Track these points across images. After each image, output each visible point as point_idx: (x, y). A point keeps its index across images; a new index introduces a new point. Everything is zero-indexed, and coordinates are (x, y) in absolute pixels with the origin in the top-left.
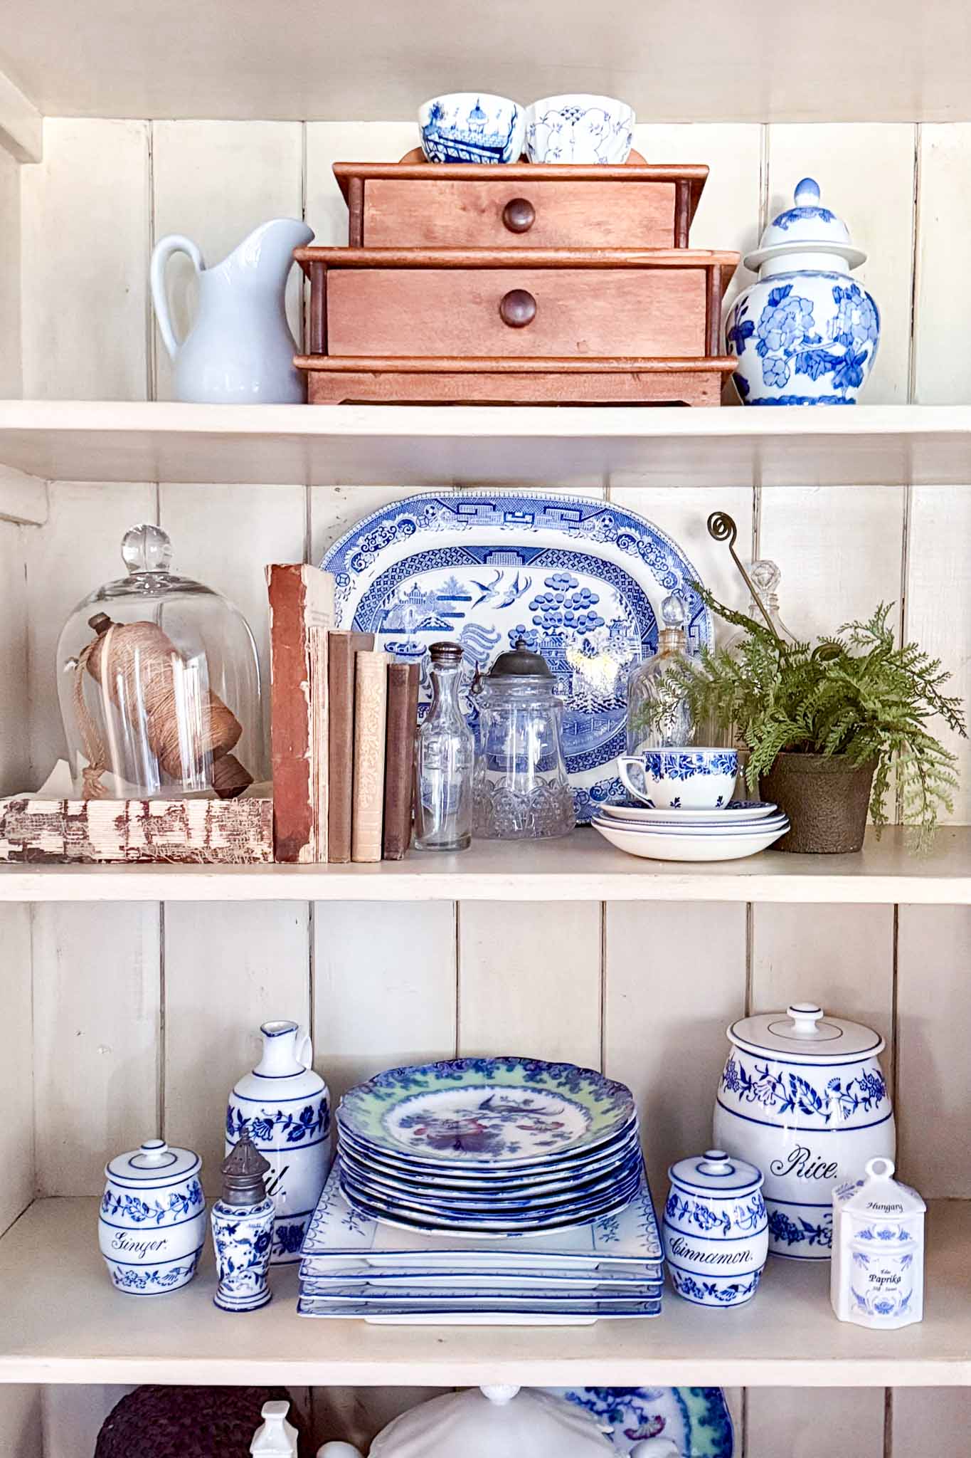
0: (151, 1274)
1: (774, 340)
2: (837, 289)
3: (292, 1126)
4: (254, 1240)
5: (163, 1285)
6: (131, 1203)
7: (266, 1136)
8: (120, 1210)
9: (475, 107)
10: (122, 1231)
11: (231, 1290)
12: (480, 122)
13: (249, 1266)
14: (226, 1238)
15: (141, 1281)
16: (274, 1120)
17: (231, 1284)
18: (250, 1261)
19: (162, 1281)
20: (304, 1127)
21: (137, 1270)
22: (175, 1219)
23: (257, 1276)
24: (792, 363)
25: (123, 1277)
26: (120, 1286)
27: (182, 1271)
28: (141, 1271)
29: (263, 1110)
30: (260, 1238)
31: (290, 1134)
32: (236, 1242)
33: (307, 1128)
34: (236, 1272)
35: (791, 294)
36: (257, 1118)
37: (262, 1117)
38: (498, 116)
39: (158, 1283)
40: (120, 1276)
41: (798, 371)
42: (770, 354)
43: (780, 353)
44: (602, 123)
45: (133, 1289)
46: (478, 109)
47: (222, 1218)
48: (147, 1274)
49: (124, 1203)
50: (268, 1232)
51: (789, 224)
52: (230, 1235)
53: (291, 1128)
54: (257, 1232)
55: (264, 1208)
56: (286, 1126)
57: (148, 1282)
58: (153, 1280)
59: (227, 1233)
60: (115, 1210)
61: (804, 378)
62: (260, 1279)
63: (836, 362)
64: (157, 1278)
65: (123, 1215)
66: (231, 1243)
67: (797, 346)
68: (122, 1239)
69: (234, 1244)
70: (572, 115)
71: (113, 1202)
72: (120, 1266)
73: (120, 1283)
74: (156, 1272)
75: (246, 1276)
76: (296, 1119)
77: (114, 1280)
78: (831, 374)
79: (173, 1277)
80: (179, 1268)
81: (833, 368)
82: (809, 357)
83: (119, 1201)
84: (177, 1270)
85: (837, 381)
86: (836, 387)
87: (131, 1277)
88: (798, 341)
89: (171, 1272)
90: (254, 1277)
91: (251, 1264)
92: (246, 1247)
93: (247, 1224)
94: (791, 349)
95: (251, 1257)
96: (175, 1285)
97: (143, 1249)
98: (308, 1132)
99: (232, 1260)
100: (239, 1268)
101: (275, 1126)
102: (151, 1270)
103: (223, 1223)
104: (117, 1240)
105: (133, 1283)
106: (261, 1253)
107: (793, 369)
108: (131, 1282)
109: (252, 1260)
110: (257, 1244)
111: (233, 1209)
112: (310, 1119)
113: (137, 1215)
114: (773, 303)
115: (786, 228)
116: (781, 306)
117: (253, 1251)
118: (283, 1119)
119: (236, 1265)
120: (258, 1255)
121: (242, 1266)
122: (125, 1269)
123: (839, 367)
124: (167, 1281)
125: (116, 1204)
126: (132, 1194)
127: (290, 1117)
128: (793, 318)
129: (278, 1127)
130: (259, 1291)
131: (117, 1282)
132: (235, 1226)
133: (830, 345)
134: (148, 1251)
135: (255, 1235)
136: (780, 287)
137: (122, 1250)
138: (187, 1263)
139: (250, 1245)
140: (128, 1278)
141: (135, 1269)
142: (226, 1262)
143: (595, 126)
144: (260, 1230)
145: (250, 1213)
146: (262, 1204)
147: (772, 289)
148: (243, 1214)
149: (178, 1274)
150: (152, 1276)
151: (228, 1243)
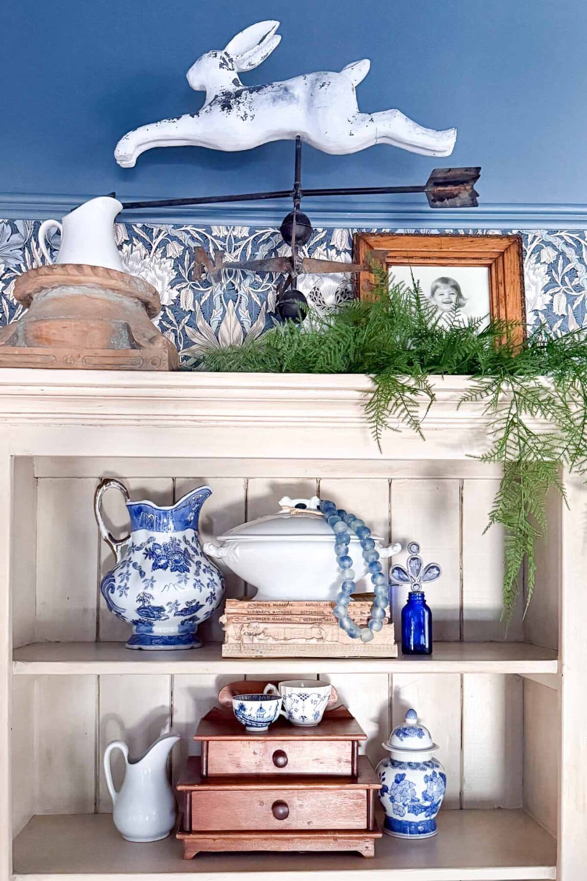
1: (398, 797)
2: (426, 776)
9: (259, 707)
12: (262, 713)
24: (406, 809)
35: (405, 779)
38: (270, 709)
41: (409, 812)
42: (396, 803)
43: (401, 804)
44: (317, 699)
46: (261, 708)
51: (403, 738)
61: (413, 815)
63: (426, 808)
67: (408, 802)
70: (304, 697)
78: (425, 813)
81: (425, 811)
82: (414, 807)
85: (427, 815)
86: (426, 817)
88: (409, 801)
94: (406, 803)
107: (407, 811)
114: (397, 782)
115: (402, 740)
116: (400, 784)
123: (427, 810)
128: (406, 791)
133: (423, 802)
136: (400, 773)
143: (314, 700)
147: (396, 773)
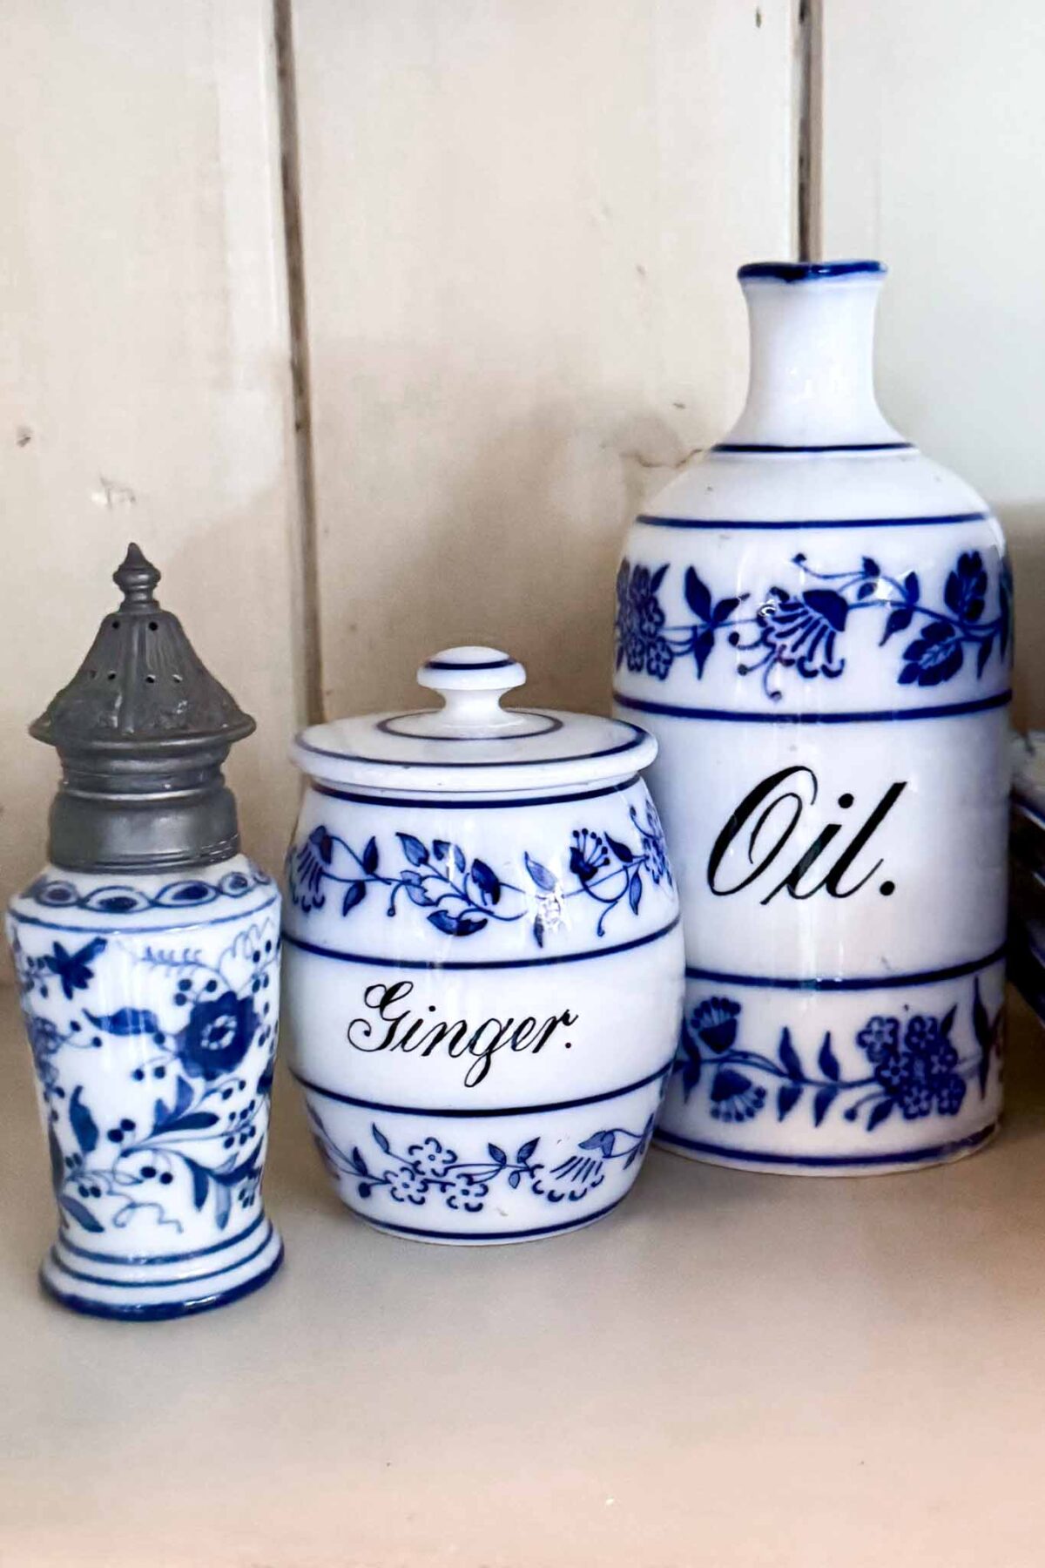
0: (511, 1152)
3: (919, 622)
4: (174, 1019)
5: (553, 1198)
6: (423, 861)
7: (819, 660)
8: (378, 894)
10: (391, 977)
11: (95, 1227)
13: (158, 1129)
14: (55, 1006)
15: (470, 1180)
16: (850, 595)
17: (91, 1203)
18: (160, 1106)
19: (548, 1181)
20: (959, 633)
21: (456, 1135)
22: (600, 932)
23: (200, 1174)
25: (394, 1165)
26: (382, 1205)
27: (623, 1144)
28: (470, 1141)
29: (800, 558)
30: (203, 1014)
31: (913, 652)
32: (96, 1021)
33: (969, 638)
34: (104, 1154)
36: (776, 591)
37: (798, 584)
39: (536, 1190)
40: (377, 1163)
45: (435, 1213)
47: (34, 921)
48: (493, 1150)
49: (394, 861)
50: (243, 992)
52: (69, 994)
53: (912, 633)
54: (186, 984)
55: (219, 891)
56: (898, 621)
57: (499, 1184)
58: (515, 1181)
59: (54, 982)
60: (357, 893)
62: (213, 1188)
64: (531, 1171)
65: (392, 912)
66: (75, 1027)
68: (393, 1010)
69: (89, 1031)
71: (345, 866)
72: (385, 1122)
73: (381, 1193)
74: (532, 1146)
75: (148, 1172)
76: (932, 596)
77: (349, 1185)
79: (591, 1166)
80: (611, 1132)
83: (370, 859)
84: (604, 1139)
87: (426, 1166)
89: (583, 1146)
90: (184, 1178)
91: (168, 1121)
92: (139, 1049)
93: (139, 943)
95: (167, 1091)
96: (596, 1200)
97: (481, 1047)
98: (970, 653)
99: (84, 1099)
100: (115, 1136)
101: (855, 618)
102: (508, 1136)
103: (36, 943)
104: (372, 1015)
105: (434, 1189)
106: (210, 1076)
108: (426, 1184)
109: (171, 1102)
110: (190, 1036)
111: (85, 884)
112: (979, 606)
113: (454, 907)
117: (175, 1068)
118: (884, 591)
119: (106, 1120)
120: (198, 1084)
121: (128, 1125)
122: (403, 1131)
124: (565, 1186)
125: (356, 872)
126: (427, 826)
127: (912, 584)
129: (864, 625)
130: (214, 1236)
131: (365, 1191)
132: (88, 953)
134: (502, 1055)
135: (180, 1000)
137: (394, 1056)
138: (633, 1114)
139: (160, 1039)
140: (415, 1169)
141: (450, 1131)
142: (62, 1106)
144: (200, 978)
145: (155, 903)
146: (213, 875)
148: (120, 906)
149: (608, 1156)
150: (512, 1160)
151: (63, 1028)
